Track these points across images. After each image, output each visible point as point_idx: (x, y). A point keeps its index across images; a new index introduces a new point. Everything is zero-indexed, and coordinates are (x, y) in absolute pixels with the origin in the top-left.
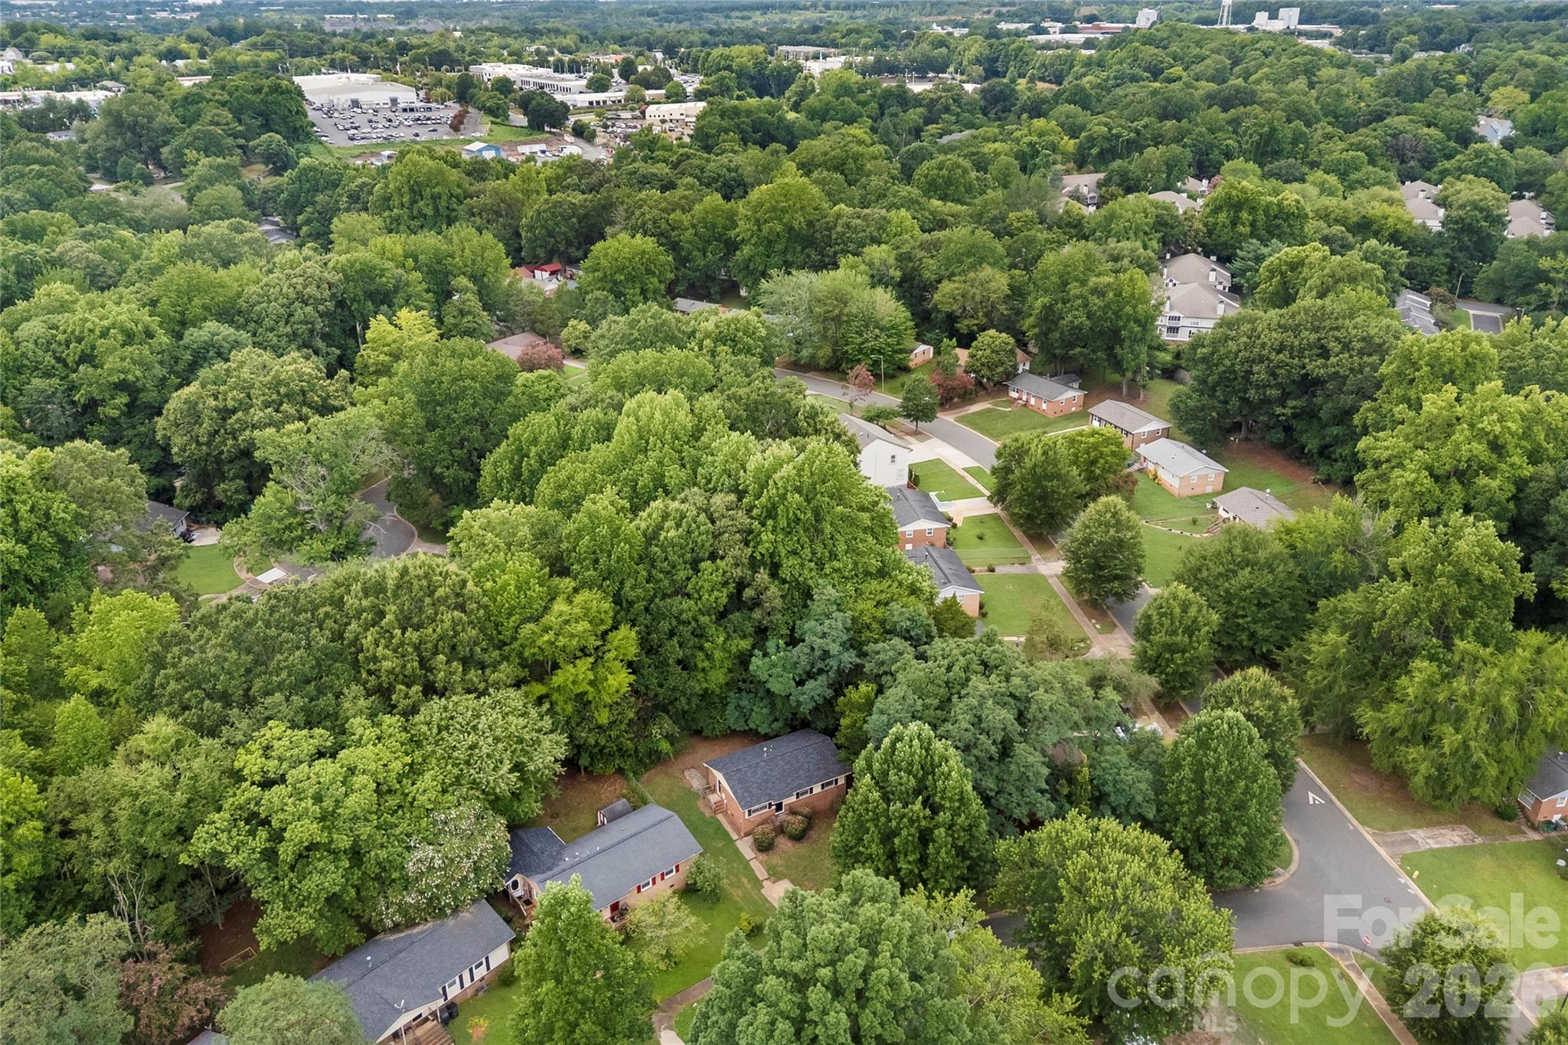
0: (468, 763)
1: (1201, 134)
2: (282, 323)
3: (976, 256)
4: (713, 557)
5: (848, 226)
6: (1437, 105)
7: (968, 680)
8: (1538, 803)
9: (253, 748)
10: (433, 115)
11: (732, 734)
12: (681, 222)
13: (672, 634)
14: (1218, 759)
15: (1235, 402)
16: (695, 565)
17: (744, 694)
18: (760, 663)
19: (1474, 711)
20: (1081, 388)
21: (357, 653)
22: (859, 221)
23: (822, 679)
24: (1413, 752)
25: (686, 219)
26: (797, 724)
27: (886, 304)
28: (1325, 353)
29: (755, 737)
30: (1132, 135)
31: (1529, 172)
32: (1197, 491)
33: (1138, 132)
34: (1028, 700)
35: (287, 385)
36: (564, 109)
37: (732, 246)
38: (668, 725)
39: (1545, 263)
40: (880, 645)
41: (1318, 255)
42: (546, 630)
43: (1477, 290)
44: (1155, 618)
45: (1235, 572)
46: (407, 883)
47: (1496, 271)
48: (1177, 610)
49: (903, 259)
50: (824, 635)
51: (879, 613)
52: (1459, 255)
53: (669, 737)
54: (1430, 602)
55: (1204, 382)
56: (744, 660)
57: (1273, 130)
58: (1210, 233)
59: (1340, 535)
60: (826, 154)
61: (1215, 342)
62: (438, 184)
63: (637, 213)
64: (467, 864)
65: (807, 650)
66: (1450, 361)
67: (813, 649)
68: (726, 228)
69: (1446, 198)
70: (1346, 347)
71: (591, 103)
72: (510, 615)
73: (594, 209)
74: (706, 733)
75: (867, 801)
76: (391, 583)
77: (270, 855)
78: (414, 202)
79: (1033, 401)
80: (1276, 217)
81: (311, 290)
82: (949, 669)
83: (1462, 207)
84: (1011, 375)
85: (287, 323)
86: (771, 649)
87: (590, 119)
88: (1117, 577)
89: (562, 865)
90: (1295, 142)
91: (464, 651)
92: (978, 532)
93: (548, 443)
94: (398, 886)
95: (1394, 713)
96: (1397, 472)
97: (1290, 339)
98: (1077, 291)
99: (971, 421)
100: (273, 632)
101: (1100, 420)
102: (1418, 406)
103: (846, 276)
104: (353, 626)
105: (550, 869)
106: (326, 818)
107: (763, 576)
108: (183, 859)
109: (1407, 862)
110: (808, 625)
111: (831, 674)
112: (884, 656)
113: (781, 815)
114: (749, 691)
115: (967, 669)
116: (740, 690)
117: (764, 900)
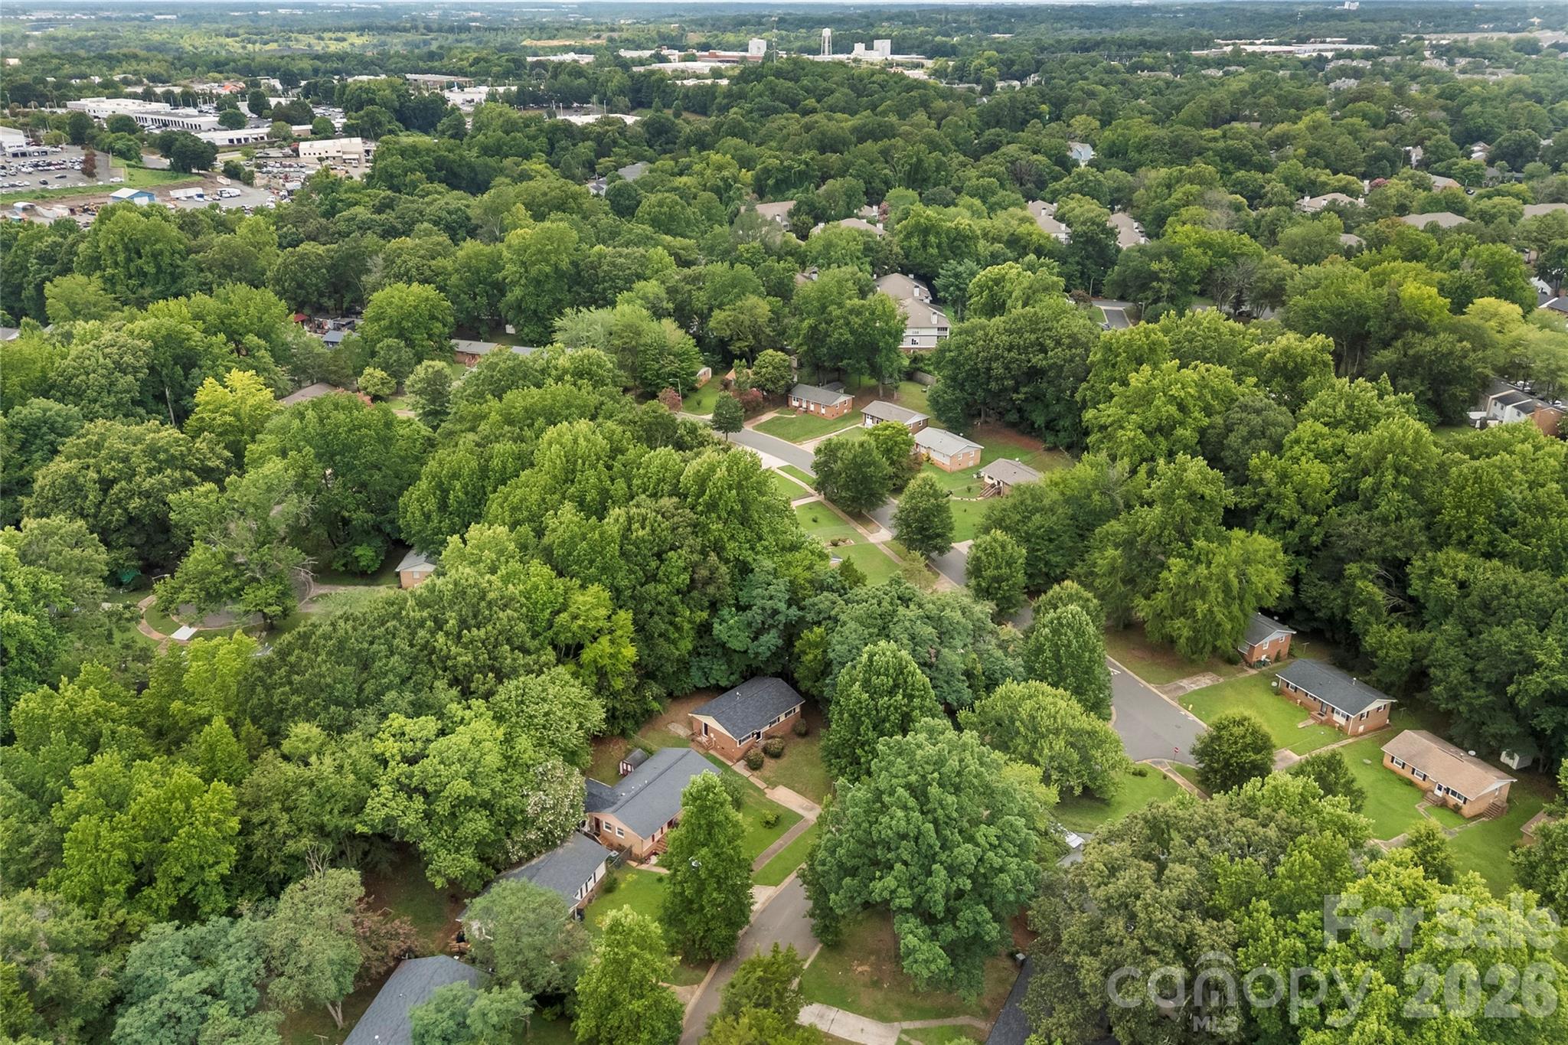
0: (544, 727)
1: (862, 165)
2: (105, 394)
3: (737, 287)
4: (673, 548)
5: (613, 264)
6: (1037, 134)
7: (895, 611)
8: (1252, 648)
9: (384, 737)
10: (54, 159)
11: (698, 691)
12: (445, 268)
14: (1069, 641)
15: (980, 393)
16: (659, 556)
17: (703, 656)
18: (720, 628)
19: (1213, 586)
20: (846, 392)
21: (430, 654)
22: (622, 260)
23: (773, 632)
24: (1179, 623)
25: (447, 263)
26: (751, 673)
27: (670, 331)
28: (1044, 350)
29: (720, 690)
30: (803, 167)
31: (1118, 190)
32: (964, 466)
33: (807, 164)
34: (940, 618)
35: (166, 451)
36: (213, 149)
37: (501, 288)
38: (656, 688)
39: (1155, 266)
40: (816, 600)
41: (1014, 271)
42: (575, 617)
43: (1105, 290)
44: (984, 558)
45: (1029, 518)
46: (528, 823)
47: (1119, 274)
48: (999, 550)
49: (672, 291)
50: (771, 598)
51: (808, 575)
52: (1088, 262)
53: (657, 699)
54: (1173, 517)
55: (954, 379)
56: (704, 629)
57: (920, 161)
58: (907, 256)
59: (1095, 483)
60: (545, 194)
61: (959, 347)
62: (157, 241)
64: (567, 802)
65: (759, 612)
66: (1140, 347)
67: (763, 609)
68: (490, 272)
69: (1064, 214)
70: (1058, 343)
71: (231, 141)
72: (542, 610)
73: (342, 259)
74: (678, 693)
75: (859, 702)
77: (428, 816)
78: (129, 260)
79: (812, 407)
80: (955, 239)
82: (879, 604)
83: (1084, 223)
84: (789, 389)
85: (109, 392)
86: (727, 617)
87: (236, 157)
88: (938, 535)
90: (938, 170)
91: (517, 642)
92: (812, 515)
94: (519, 828)
95: (1161, 598)
96: (1120, 432)
97: (1016, 339)
98: (838, 312)
99: (766, 428)
101: (873, 417)
102: (1125, 383)
103: (627, 311)
104: (421, 633)
105: (614, 803)
106: (471, 777)
107: (713, 557)
108: (360, 828)
109: (1181, 701)
110: (754, 593)
111: (781, 627)
112: (821, 606)
113: (762, 742)
114: (706, 655)
115: (891, 604)
116: (699, 654)
117: (771, 802)
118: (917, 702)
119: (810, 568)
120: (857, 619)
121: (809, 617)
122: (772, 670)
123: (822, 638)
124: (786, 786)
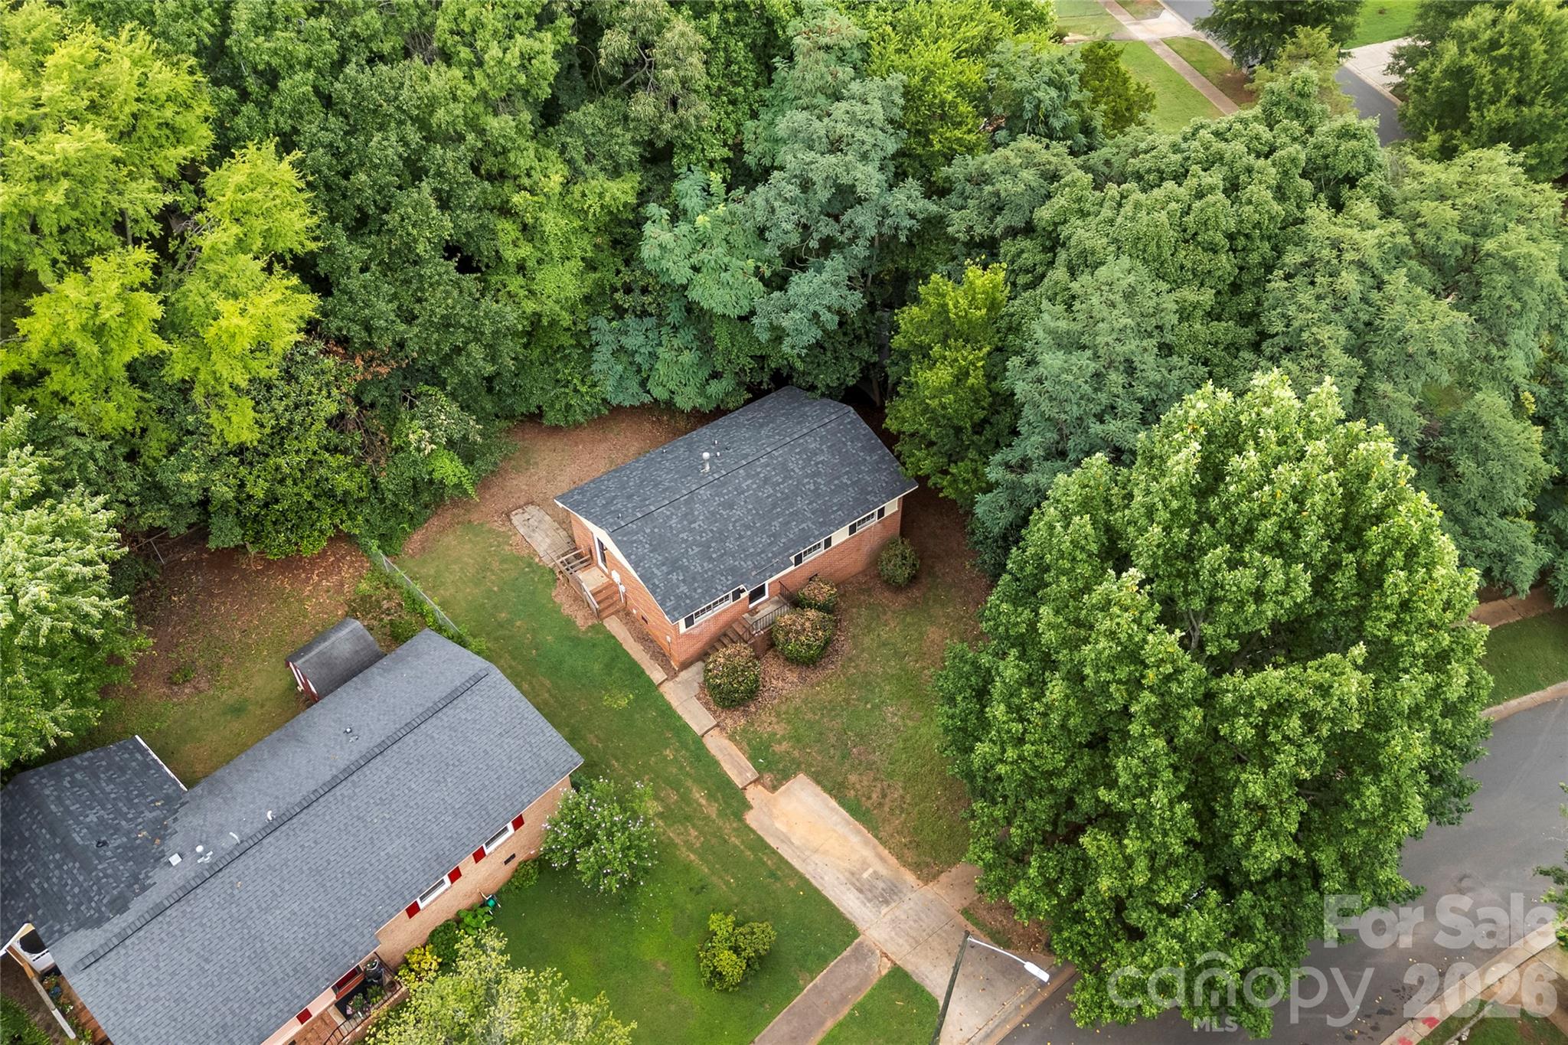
11: (611, 415)
13: (414, 170)
17: (629, 319)
18: (667, 237)
23: (836, 266)
38: (447, 415)
40: (989, 161)
50: (836, 145)
51: (973, 72)
53: (456, 446)
65: (792, 190)
67: (806, 185)
74: (551, 417)
82: (1233, 188)
86: (692, 201)
89: (163, 882)
105: (120, 906)
110: (782, 127)
111: (860, 250)
112: (1005, 186)
113: (766, 608)
114: (644, 314)
115: (1280, 193)
116: (620, 312)
117: (760, 845)
118: (1413, 686)
119: (982, 48)
120: (1139, 247)
121: (961, 222)
122: (826, 378)
123: (993, 306)
124: (818, 778)
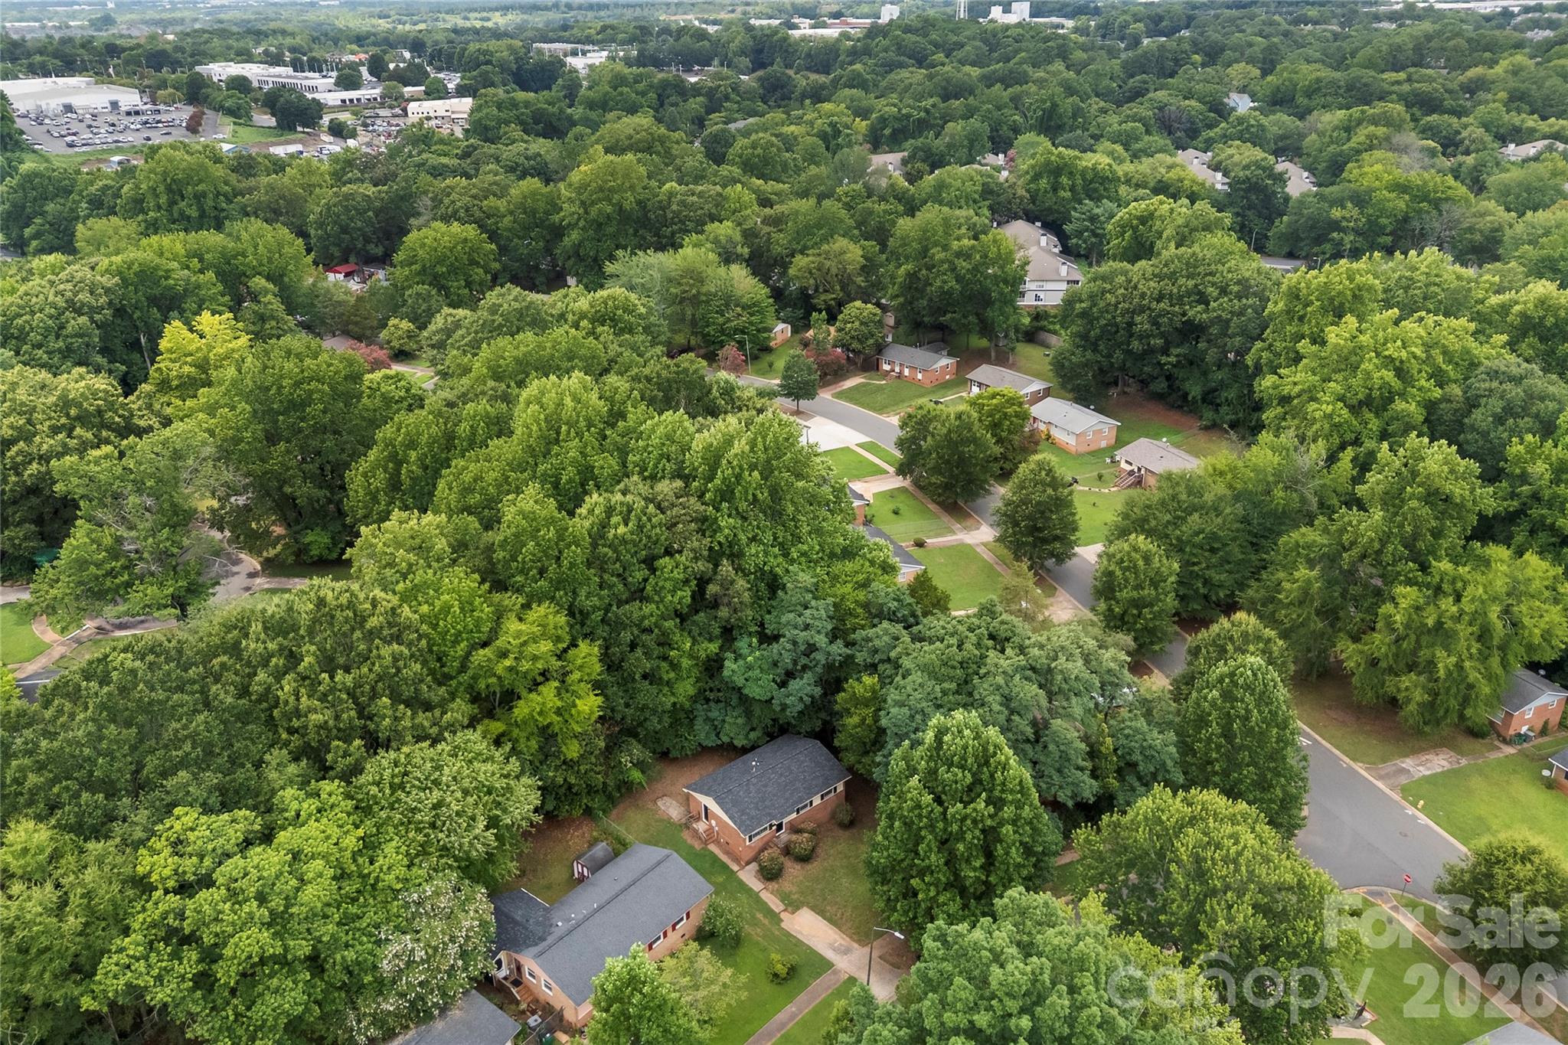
0: (433, 826)
1: (989, 111)
2: (52, 338)
3: (826, 228)
4: (669, 552)
5: (683, 203)
6: (1189, 80)
7: (983, 657)
8: (1509, 716)
9: (158, 846)
10: (164, 117)
11: (705, 751)
12: (497, 209)
13: (633, 646)
14: (1247, 710)
15: (1118, 355)
16: (650, 563)
17: (712, 704)
18: (734, 667)
19: (1464, 630)
20: (950, 355)
21: (271, 709)
22: (695, 198)
23: (808, 676)
24: (1406, 681)
25: (502, 205)
26: (779, 730)
27: (741, 280)
28: (1203, 300)
29: (732, 752)
30: (922, 114)
31: (1283, 137)
32: (1093, 447)
33: (927, 111)
34: (1050, 670)
35: (79, 405)
36: (319, 108)
37: (558, 232)
38: (637, 751)
39: (1336, 213)
40: (871, 632)
41: (1166, 207)
42: (504, 654)
43: (1270, 245)
44: (1118, 573)
45: (1184, 519)
46: (381, 986)
47: (1289, 224)
48: (1141, 563)
49: (749, 235)
50: (807, 627)
51: (861, 595)
52: (1248, 213)
53: (640, 765)
54: (1401, 526)
55: (1084, 337)
56: (712, 667)
57: (1054, 105)
58: (1033, 200)
59: (1278, 474)
60: (630, 137)
61: (1092, 297)
62: (200, 181)
63: (446, 201)
64: (453, 949)
65: (789, 646)
67: (795, 643)
68: (547, 213)
69: (1220, 163)
70: (1224, 291)
71: (344, 101)
72: (455, 643)
73: (392, 201)
74: (674, 754)
75: (919, 806)
76: (304, 620)
77: (204, 981)
78: (172, 203)
79: (906, 372)
80: (1091, 182)
81: (84, 297)
82: (960, 647)
83: (1246, 167)
84: (880, 349)
85: (58, 337)
86: (745, 651)
87: (345, 117)
88: (1056, 538)
89: (557, 933)
90: (1075, 116)
91: (407, 692)
92: (892, 506)
93: (430, 445)
94: (369, 993)
95: (1379, 642)
96: (1313, 406)
97: (1168, 287)
98: (942, 255)
99: (848, 396)
100: (161, 695)
101: (980, 385)
102: (1319, 340)
103: (692, 254)
104: (261, 676)
105: (543, 939)
106: (278, 922)
107: (726, 568)
108: (87, 1003)
109: (1405, 791)
110: (784, 619)
111: (819, 669)
112: (877, 643)
113: (784, 836)
114: (718, 701)
115: (978, 646)
116: (707, 700)
117: (788, 934)
118: (1008, 812)
119: (865, 585)
120: (924, 668)
121: (860, 658)
122: (806, 727)
123: (874, 692)
124: (813, 909)
